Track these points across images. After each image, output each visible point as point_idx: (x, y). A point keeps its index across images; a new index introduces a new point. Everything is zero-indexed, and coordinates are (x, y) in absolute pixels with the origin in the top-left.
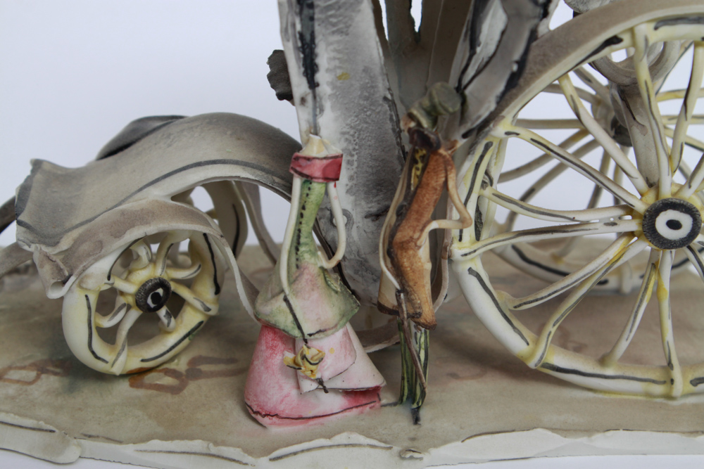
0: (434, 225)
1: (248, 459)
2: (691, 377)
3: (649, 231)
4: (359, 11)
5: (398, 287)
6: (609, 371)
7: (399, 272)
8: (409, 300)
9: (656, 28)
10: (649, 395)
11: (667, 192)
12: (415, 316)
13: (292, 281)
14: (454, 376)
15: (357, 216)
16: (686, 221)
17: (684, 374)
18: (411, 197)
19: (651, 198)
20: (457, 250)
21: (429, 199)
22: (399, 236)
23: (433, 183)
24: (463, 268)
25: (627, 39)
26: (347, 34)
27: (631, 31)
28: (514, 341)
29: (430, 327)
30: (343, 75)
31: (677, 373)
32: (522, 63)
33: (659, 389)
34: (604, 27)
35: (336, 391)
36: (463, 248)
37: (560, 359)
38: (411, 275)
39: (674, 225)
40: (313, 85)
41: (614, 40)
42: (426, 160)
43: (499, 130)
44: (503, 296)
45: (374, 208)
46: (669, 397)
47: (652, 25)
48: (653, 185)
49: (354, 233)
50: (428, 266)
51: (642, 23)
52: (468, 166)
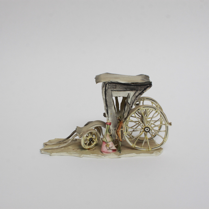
0: (121, 129)
1: (101, 156)
2: (151, 148)
3: (145, 130)
6: (142, 148)
7: (117, 135)
8: (119, 138)
10: (147, 151)
11: (146, 126)
12: (119, 140)
13: (106, 136)
14: (125, 149)
15: (113, 130)
16: (148, 129)
18: (118, 126)
19: (145, 127)
20: (124, 133)
21: (120, 126)
22: (117, 131)
24: (125, 135)
25: (140, 109)
26: (111, 109)
28: (131, 144)
29: (121, 141)
30: (111, 114)
31: (150, 148)
32: (129, 111)
33: (148, 150)
34: (138, 108)
35: (111, 150)
36: (125, 133)
37: (136, 146)
38: (119, 135)
39: (147, 130)
40: (108, 115)
41: (139, 109)
42: (120, 122)
43: (128, 119)
44: (130, 140)
45: (115, 129)
48: (145, 125)
49: (113, 132)
50: (121, 134)
51: (141, 107)
52: (125, 123)
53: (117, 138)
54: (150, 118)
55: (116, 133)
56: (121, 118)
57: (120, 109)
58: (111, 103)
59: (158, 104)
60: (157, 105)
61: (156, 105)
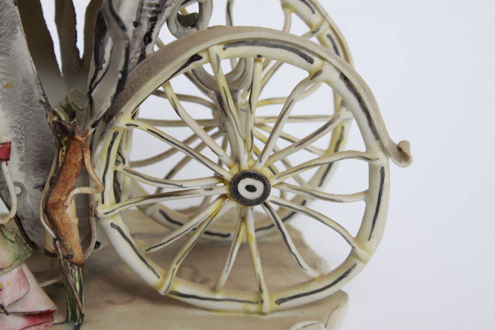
0: (77, 191)
2: (276, 298)
3: (234, 194)
4: (16, 38)
5: (55, 237)
6: (219, 296)
7: (54, 226)
8: (63, 246)
9: (224, 49)
10: (247, 312)
11: (245, 165)
12: (69, 257)
14: (111, 302)
15: (29, 187)
16: (259, 186)
17: (271, 296)
18: (59, 171)
19: (235, 171)
20: (101, 210)
21: (71, 171)
22: (52, 199)
23: (74, 161)
24: (107, 223)
25: (204, 56)
26: (8, 55)
27: (207, 50)
28: (148, 275)
30: (8, 85)
31: (265, 296)
32: (125, 72)
33: (253, 308)
34: (188, 48)
35: (17, 314)
36: (106, 207)
37: (183, 287)
38: (62, 228)
39: (251, 189)
41: (196, 58)
42: (68, 144)
43: (122, 121)
44: (139, 243)
45: (41, 182)
46: (261, 313)
47: (222, 47)
48: (237, 160)
49: (28, 200)
50: (75, 221)
51: (214, 45)
52: (101, 149)
53: (50, 247)
54: (270, 101)
55: (46, 212)
56: (72, 115)
57: (80, 44)
58: (6, 13)
59: (324, 17)
60: (316, 19)
61: (309, 24)
